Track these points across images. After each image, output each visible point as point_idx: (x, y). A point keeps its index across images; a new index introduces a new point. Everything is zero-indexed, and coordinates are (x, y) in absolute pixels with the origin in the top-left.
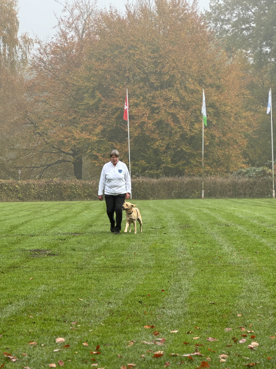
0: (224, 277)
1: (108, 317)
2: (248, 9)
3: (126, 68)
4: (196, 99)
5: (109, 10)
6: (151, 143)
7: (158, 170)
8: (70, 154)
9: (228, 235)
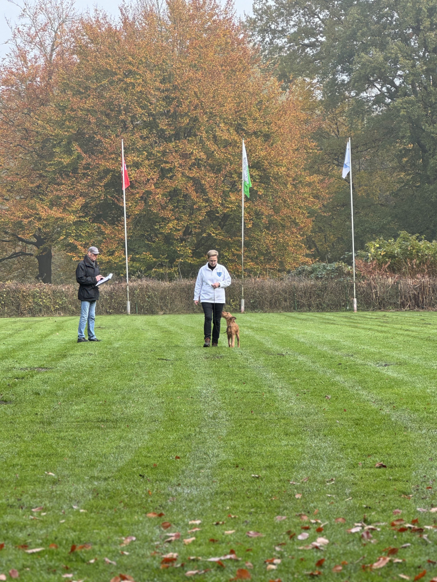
1: (90, 500)
2: (313, 14)
3: (120, 107)
4: (232, 155)
5: (94, 14)
6: (160, 225)
7: (172, 267)
8: (32, 243)
9: (283, 371)
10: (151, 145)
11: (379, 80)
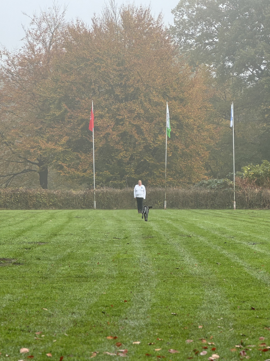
0: (186, 288)
2: (211, 25)
3: (91, 80)
4: (160, 111)
5: (76, 23)
6: (115, 154)
7: (122, 180)
8: (36, 164)
9: (190, 246)
10: (110, 104)
11: (251, 66)
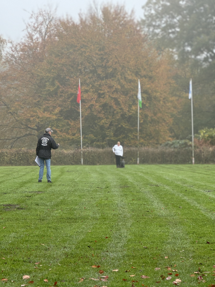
0: (155, 227)
1: (64, 258)
3: (79, 63)
4: (133, 87)
5: (66, 17)
6: (98, 121)
7: (103, 142)
8: (35, 129)
9: (158, 194)
10: (94, 81)
